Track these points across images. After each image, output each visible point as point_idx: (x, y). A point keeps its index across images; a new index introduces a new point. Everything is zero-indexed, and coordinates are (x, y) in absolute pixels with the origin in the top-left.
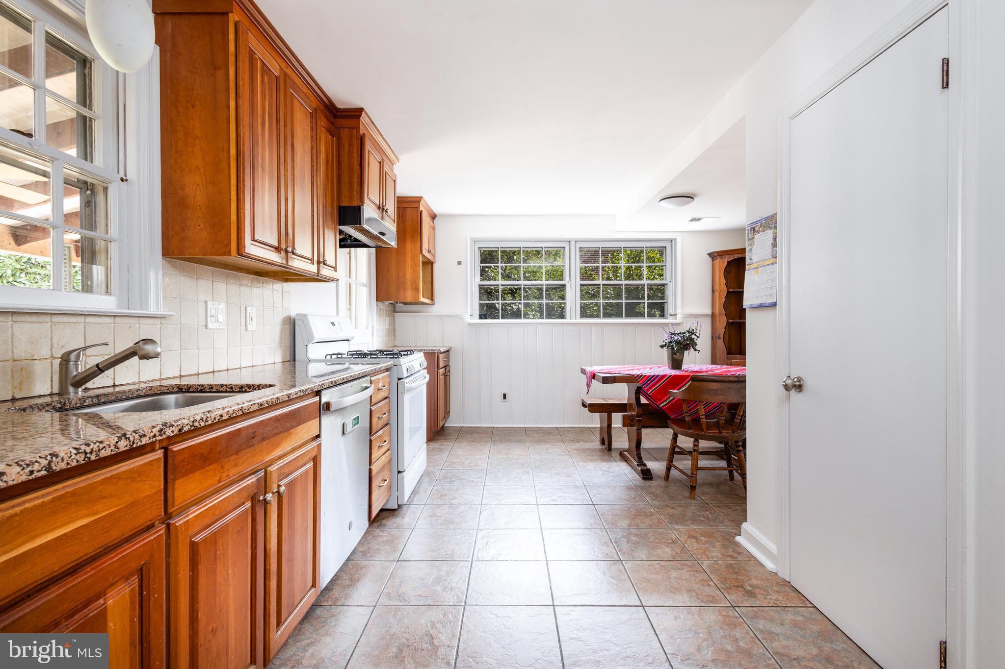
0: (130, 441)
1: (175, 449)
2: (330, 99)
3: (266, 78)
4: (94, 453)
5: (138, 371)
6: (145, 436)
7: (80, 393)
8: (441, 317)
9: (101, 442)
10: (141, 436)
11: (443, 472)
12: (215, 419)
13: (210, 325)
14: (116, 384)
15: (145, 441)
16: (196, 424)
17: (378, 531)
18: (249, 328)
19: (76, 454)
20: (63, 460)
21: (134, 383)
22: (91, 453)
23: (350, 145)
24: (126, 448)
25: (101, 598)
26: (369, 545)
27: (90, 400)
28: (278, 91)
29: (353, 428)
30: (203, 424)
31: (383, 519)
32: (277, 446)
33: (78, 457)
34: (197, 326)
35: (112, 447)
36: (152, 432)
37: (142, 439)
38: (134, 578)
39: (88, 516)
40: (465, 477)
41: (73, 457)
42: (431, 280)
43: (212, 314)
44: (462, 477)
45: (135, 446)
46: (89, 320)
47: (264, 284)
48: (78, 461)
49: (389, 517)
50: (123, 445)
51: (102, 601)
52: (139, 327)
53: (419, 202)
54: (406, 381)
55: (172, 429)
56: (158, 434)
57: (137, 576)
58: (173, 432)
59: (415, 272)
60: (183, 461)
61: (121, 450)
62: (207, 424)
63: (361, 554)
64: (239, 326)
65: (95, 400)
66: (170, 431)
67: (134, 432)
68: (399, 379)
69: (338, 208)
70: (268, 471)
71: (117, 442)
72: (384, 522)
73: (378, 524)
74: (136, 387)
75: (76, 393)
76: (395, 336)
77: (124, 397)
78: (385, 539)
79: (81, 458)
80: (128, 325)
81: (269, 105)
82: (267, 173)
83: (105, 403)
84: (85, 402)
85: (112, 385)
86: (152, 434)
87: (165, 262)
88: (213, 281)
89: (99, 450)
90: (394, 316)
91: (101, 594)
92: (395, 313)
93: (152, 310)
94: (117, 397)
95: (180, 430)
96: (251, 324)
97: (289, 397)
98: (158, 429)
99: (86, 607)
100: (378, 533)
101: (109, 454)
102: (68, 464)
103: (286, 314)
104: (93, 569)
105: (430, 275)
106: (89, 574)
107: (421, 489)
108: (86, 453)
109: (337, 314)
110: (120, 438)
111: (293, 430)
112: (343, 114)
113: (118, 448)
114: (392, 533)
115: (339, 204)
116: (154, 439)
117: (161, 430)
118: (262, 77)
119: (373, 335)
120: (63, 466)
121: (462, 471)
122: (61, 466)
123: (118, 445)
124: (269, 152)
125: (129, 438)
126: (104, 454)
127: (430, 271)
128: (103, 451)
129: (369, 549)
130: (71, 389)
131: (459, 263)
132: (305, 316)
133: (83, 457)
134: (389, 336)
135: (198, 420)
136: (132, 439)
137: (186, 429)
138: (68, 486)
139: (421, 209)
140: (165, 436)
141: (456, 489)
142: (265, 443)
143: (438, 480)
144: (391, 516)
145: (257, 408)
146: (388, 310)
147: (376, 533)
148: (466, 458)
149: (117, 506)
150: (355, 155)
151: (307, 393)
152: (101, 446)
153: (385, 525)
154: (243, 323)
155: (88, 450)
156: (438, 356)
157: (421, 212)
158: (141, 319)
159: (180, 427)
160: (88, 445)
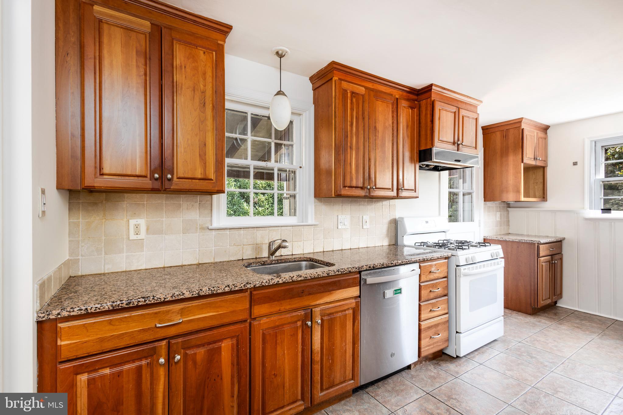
0: (230, 288)
1: (254, 293)
2: (410, 87)
3: (354, 100)
4: (215, 291)
5: (303, 249)
6: (237, 287)
7: (274, 258)
8: (554, 212)
9: (219, 287)
10: (235, 287)
11: (520, 344)
12: (274, 282)
13: (340, 227)
14: (293, 254)
15: (236, 289)
16: (263, 284)
17: (432, 366)
18: (364, 227)
19: (208, 290)
20: (203, 292)
21: (301, 254)
22: (214, 291)
23: (426, 110)
24: (228, 291)
25: (220, 342)
26: (420, 373)
27: (274, 261)
28: (364, 103)
29: (394, 295)
30: (267, 284)
31: (442, 360)
32: (321, 298)
33: (209, 292)
34: (333, 228)
35: (223, 290)
36: (240, 285)
37: (235, 288)
38: (234, 339)
39: (214, 312)
40: (538, 357)
41: (207, 291)
42: (542, 181)
43: (341, 222)
44: (534, 355)
45: (232, 290)
46: (282, 228)
47: (376, 203)
48: (209, 293)
49: (447, 361)
50: (227, 289)
51: (220, 343)
52: (304, 230)
53: (520, 122)
54: (462, 268)
55: (250, 285)
56: (243, 286)
57: (236, 339)
58: (250, 286)
59: (517, 178)
60: (258, 298)
61: (226, 291)
62: (269, 284)
63: (411, 376)
64: (358, 227)
65: (276, 262)
66: (249, 286)
67: (233, 285)
68: (457, 266)
69: (418, 152)
70: (313, 310)
71: (224, 288)
72: (441, 363)
73: (436, 362)
74: (300, 256)
75: (272, 258)
76: (509, 225)
77: (288, 261)
78: (433, 374)
79: (210, 292)
80: (299, 229)
81: (356, 113)
82: (354, 149)
83: (280, 263)
84: (272, 262)
85: (292, 254)
86: (240, 286)
87: (316, 200)
88: (342, 205)
89: (217, 290)
90: (508, 211)
91: (221, 340)
92: (508, 209)
93: (310, 222)
94: (285, 261)
95: (254, 286)
96: (366, 225)
97: (328, 274)
98: (243, 284)
99: (215, 343)
100: (432, 368)
101: (221, 292)
102: (205, 293)
103: (392, 217)
104: (216, 331)
105: (542, 177)
106: (214, 332)
107: (488, 351)
108: (212, 291)
109: (439, 214)
110: (226, 287)
111: (334, 292)
112: (421, 92)
113: (225, 290)
114: (440, 373)
115: (419, 149)
116: (241, 288)
117: (245, 285)
118: (352, 100)
119: (480, 226)
120: (203, 294)
121: (539, 350)
122: (202, 294)
123: (225, 289)
124: (356, 138)
125: (230, 287)
126: (219, 291)
127: (541, 173)
128: (219, 290)
129: (417, 376)
130: (271, 257)
131: (575, 164)
132: (402, 218)
133: (211, 292)
134: (501, 226)
135: (264, 282)
136: (231, 287)
137: (257, 286)
138: (207, 300)
139: (522, 127)
140: (246, 288)
141: (519, 363)
142: (311, 296)
143: (509, 350)
144: (449, 361)
145: (303, 279)
146: (500, 207)
147: (430, 368)
148: (554, 341)
149: (226, 311)
150: (429, 116)
151: (345, 273)
152: (218, 289)
153: (440, 365)
154: (361, 224)
155: (213, 290)
156: (538, 247)
157: (523, 130)
158: (304, 226)
159: (254, 285)
160: (213, 288)
